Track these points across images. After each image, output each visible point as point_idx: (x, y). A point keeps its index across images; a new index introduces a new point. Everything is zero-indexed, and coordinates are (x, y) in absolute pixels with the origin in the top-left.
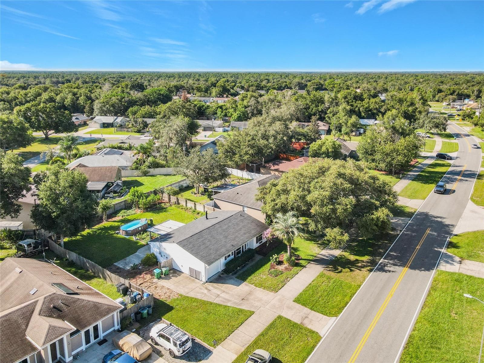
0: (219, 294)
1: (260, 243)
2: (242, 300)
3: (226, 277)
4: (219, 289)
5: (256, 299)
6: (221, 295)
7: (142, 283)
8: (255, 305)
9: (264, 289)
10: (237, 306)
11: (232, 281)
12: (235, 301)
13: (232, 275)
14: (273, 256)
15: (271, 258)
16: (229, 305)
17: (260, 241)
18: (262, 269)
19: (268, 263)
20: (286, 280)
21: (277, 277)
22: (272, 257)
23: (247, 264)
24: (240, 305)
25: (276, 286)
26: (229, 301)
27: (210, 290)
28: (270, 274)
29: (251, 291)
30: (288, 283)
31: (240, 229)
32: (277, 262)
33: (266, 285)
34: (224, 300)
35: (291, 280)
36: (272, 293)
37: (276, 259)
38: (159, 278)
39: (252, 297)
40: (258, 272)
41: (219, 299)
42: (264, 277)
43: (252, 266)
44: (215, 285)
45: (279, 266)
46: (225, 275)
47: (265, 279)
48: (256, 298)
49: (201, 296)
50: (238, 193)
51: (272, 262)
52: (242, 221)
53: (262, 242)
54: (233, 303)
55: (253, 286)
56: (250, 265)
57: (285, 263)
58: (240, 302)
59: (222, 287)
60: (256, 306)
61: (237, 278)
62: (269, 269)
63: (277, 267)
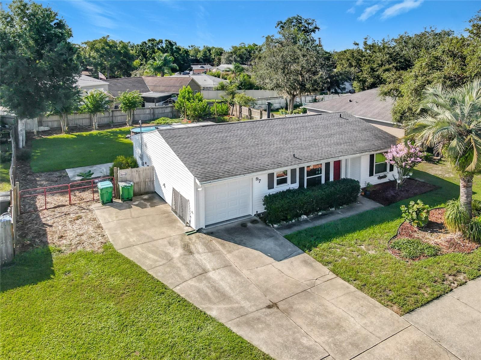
0: (209, 266)
1: (380, 178)
2: (269, 307)
3: (260, 229)
4: (219, 253)
5: (317, 318)
6: (211, 274)
7: (64, 206)
8: (305, 341)
9: (361, 288)
10: (238, 325)
11: (269, 244)
12: (246, 304)
13: (278, 229)
14: (412, 203)
15: (403, 208)
16: (213, 313)
17: (381, 174)
18: (370, 231)
19: (392, 220)
20: (451, 278)
21: (417, 262)
22: (407, 206)
23: (332, 213)
24: (249, 323)
25: (408, 289)
26: (223, 297)
27: (191, 253)
28: (395, 247)
29: (313, 286)
30: (459, 292)
31: (330, 136)
32: (423, 222)
33: (373, 277)
34: (209, 291)
35: (470, 283)
36: (387, 312)
37: (418, 212)
38: (108, 202)
39: (308, 306)
40: (355, 235)
41: (197, 284)
42: (372, 252)
43: (344, 221)
44: (216, 243)
45: (428, 235)
46: (260, 225)
47: (374, 258)
48: (319, 314)
49: (157, 261)
50: (350, 101)
51: (405, 220)
52: (339, 125)
53: (385, 177)
54: (232, 309)
55: (325, 270)
56: (341, 216)
57: (449, 228)
58: (258, 314)
59: (230, 252)
60: (309, 348)
61: (288, 238)
62: (392, 234)
63: (420, 234)
